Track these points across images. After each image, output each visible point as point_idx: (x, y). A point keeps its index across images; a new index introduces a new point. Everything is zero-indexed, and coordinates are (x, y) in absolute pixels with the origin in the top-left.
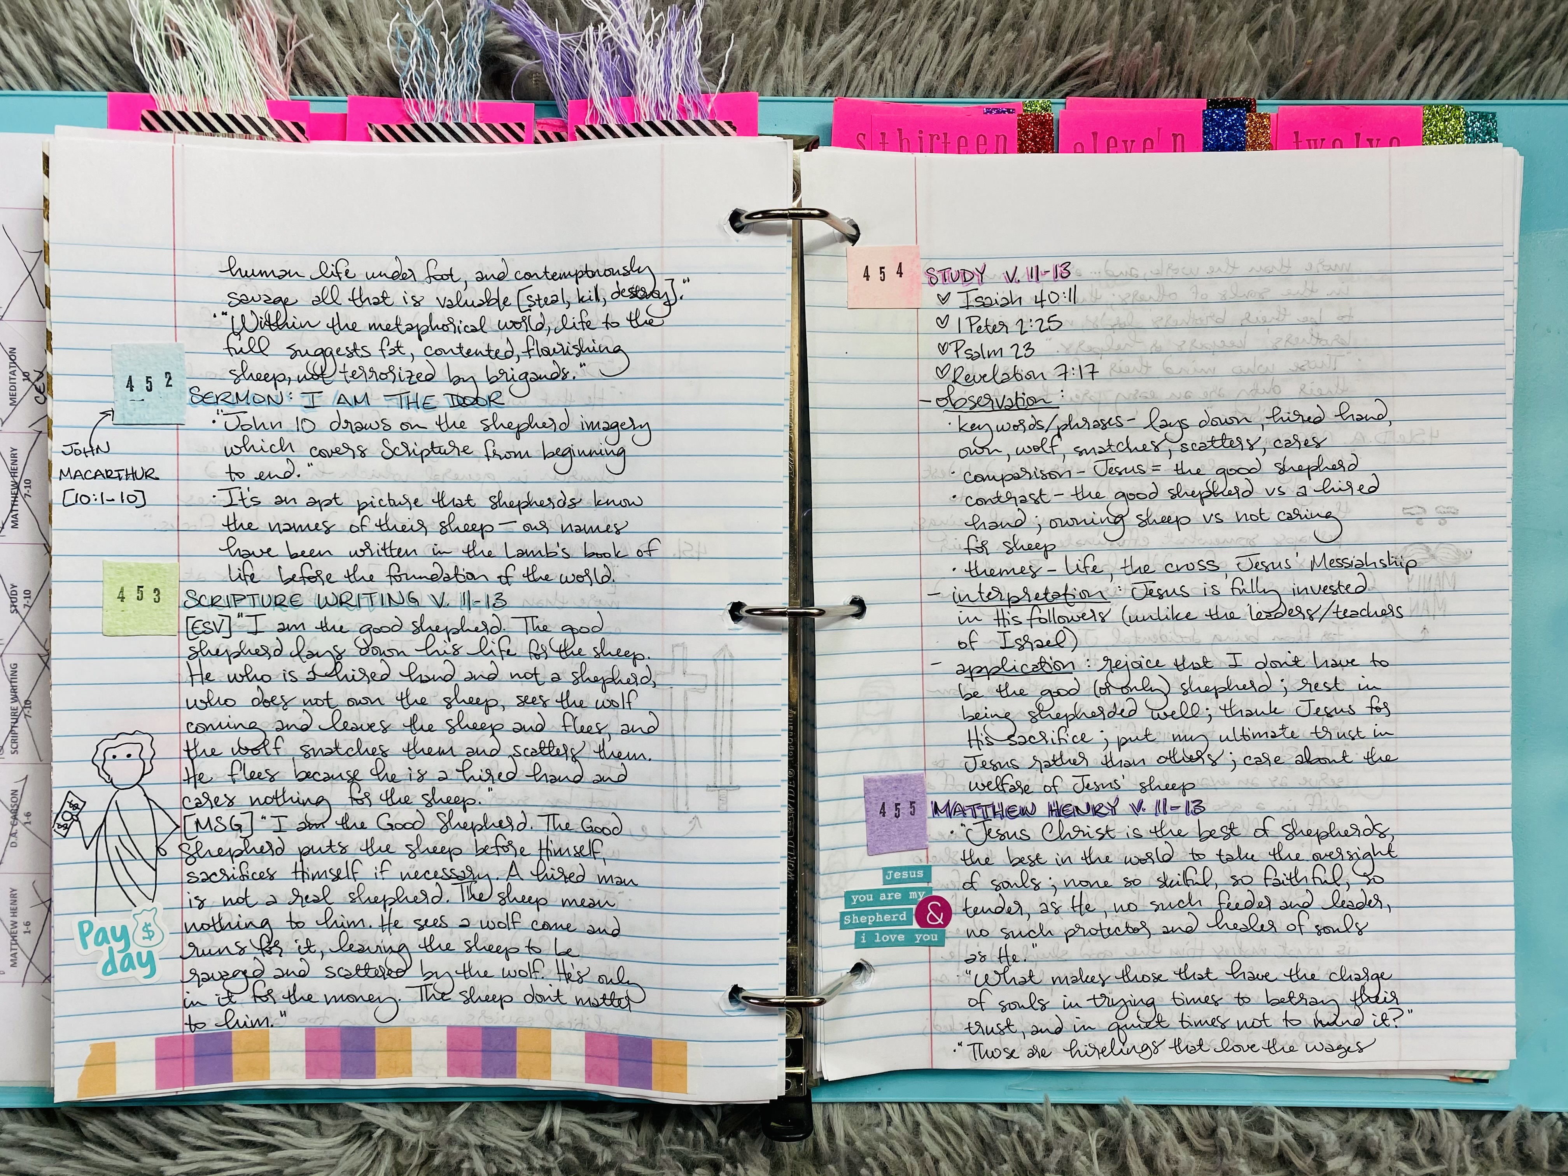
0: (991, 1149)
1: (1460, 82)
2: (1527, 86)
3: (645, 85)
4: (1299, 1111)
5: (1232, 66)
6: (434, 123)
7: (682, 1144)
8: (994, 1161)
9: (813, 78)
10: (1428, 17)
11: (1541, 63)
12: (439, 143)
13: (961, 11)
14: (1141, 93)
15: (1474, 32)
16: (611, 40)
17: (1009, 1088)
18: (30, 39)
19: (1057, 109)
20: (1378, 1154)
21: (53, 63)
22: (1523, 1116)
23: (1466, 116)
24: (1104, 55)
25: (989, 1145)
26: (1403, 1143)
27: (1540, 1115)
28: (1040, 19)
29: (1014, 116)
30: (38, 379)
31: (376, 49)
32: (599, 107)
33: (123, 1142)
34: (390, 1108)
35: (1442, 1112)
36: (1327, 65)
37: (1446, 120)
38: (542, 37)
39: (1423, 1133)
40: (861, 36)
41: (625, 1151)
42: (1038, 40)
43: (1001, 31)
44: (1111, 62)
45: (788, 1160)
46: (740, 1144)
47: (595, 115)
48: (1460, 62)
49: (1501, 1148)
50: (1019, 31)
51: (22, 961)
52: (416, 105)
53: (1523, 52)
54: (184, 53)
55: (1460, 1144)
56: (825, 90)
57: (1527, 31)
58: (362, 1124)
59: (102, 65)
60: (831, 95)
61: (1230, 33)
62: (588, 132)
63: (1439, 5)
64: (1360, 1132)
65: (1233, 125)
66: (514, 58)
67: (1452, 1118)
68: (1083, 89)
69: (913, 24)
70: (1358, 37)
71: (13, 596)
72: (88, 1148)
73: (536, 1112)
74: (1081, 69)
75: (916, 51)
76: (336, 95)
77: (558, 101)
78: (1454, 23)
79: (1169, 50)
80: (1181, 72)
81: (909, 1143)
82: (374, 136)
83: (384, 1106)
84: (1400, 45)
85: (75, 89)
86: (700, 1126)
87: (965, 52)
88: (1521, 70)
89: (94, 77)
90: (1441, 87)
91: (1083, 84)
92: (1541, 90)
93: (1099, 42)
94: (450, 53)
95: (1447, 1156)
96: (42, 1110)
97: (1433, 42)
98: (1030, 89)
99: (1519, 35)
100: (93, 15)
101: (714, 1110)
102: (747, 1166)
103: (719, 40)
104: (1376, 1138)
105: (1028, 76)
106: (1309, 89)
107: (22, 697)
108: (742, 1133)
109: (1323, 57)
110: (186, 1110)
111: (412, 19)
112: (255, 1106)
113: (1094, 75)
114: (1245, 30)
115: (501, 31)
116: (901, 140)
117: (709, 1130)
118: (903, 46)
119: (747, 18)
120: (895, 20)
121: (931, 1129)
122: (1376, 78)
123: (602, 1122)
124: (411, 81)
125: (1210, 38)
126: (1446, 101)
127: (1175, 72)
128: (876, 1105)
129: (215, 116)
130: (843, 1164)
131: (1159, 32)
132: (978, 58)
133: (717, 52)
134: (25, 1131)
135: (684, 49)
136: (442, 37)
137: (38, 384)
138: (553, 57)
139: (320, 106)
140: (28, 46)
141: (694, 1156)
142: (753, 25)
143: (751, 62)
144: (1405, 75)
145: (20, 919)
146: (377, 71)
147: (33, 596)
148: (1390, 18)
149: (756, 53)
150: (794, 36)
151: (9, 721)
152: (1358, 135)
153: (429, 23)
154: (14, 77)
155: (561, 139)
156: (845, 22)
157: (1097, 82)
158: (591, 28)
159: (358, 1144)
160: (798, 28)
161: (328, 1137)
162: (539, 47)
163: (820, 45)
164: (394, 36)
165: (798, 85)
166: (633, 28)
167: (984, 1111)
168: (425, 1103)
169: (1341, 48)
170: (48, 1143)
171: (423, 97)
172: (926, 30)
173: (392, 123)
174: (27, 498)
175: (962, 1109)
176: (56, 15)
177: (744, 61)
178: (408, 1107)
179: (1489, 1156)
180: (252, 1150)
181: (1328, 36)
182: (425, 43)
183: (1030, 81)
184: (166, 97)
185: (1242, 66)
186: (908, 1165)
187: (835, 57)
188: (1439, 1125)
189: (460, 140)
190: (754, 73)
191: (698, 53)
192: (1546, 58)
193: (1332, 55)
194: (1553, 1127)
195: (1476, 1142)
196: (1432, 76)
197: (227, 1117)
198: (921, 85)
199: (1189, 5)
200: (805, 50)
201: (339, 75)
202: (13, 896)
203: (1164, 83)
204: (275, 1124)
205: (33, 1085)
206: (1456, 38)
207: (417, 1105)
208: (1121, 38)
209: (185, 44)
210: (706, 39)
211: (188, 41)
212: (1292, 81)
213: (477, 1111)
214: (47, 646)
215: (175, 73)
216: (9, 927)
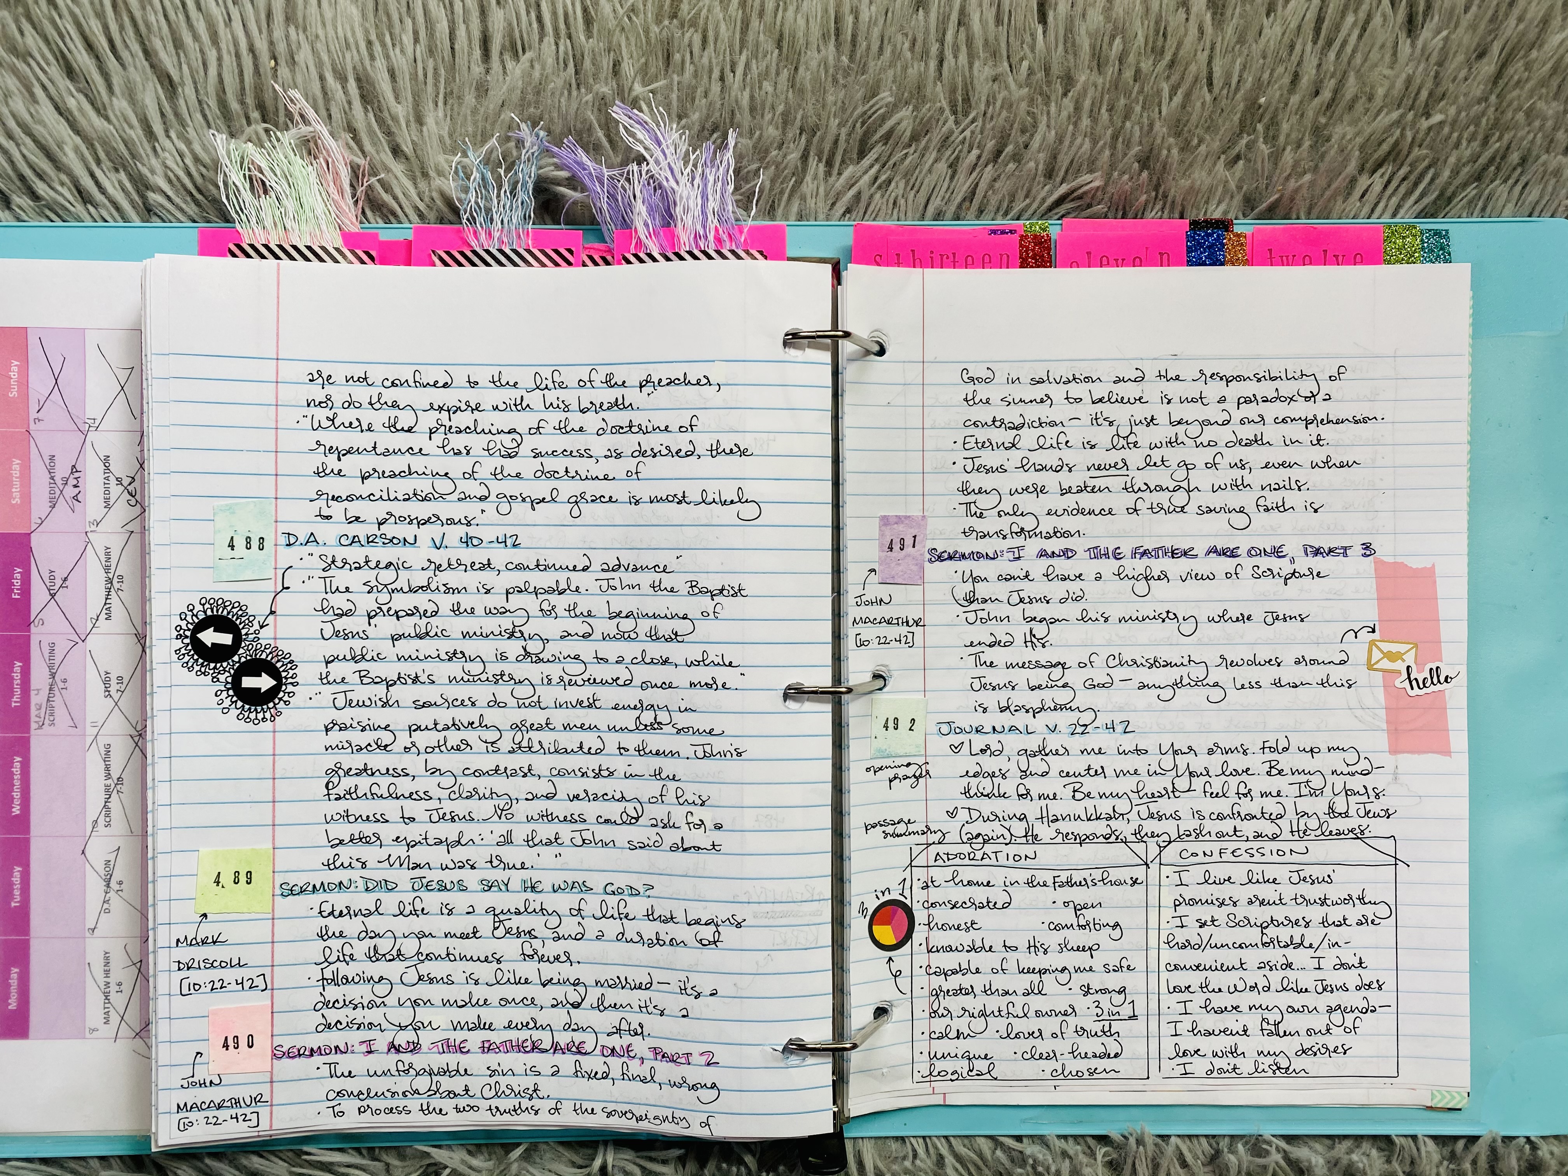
1: (1415, 204)
2: (1476, 205)
3: (684, 218)
4: (1290, 1139)
5: (1211, 190)
6: (491, 249)
9: (833, 204)
10: (1385, 147)
11: (1488, 186)
12: (496, 268)
13: (966, 145)
14: (1130, 215)
15: (1427, 161)
16: (652, 177)
17: (1024, 1121)
18: (123, 176)
19: (1054, 229)
21: (143, 197)
22: (1494, 1141)
23: (1422, 234)
24: (1096, 184)
26: (1386, 1166)
27: (1509, 1139)
28: (1039, 152)
29: (1016, 237)
30: (130, 484)
31: (437, 182)
32: (643, 237)
34: (454, 1148)
35: (1420, 1136)
36: (1297, 190)
37: (1404, 238)
38: (590, 174)
39: (1403, 1157)
40: (877, 167)
42: (1036, 170)
43: (1003, 162)
44: (1103, 189)
47: (639, 243)
48: (1416, 184)
49: (1475, 1170)
50: (1019, 162)
51: (115, 1019)
52: (475, 233)
53: (1471, 176)
54: (266, 192)
55: (1438, 1167)
56: (844, 215)
57: (1474, 159)
58: (429, 1165)
59: (188, 199)
60: (849, 219)
61: (1209, 163)
62: (632, 259)
63: (1395, 138)
64: (1346, 1157)
65: (1213, 245)
66: (564, 190)
67: (1430, 1143)
68: (1078, 211)
69: (923, 156)
70: (1323, 166)
71: (106, 682)
73: (590, 1151)
74: (1075, 194)
75: (927, 180)
76: (400, 222)
77: (604, 229)
78: (1409, 153)
79: (1155, 179)
80: (1165, 196)
82: (437, 261)
83: (449, 1147)
84: (1361, 170)
85: (164, 221)
86: (741, 1162)
87: (970, 180)
88: (1471, 191)
89: (181, 210)
90: (1399, 207)
91: (1078, 207)
92: (1489, 210)
93: (1091, 171)
94: (506, 186)
96: (133, 1158)
97: (1391, 168)
98: (1030, 211)
99: (1469, 162)
100: (181, 156)
101: (753, 1147)
103: (748, 172)
104: (1361, 1165)
105: (1028, 201)
106: (1281, 211)
107: (115, 775)
108: (781, 1169)
109: (1292, 184)
110: (265, 1154)
111: (472, 157)
112: (331, 1149)
113: (1087, 200)
114: (1222, 160)
115: (552, 167)
116: (914, 258)
117: (750, 1165)
118: (915, 175)
119: (774, 153)
120: (907, 153)
121: (954, 1161)
122: (1340, 200)
123: (651, 1159)
124: (471, 212)
125: (1191, 165)
126: (1405, 218)
127: (1160, 197)
128: (902, 1139)
129: (295, 247)
131: (1145, 162)
132: (983, 186)
133: (747, 182)
135: (720, 184)
136: (499, 173)
137: (130, 488)
138: (599, 190)
139: (387, 234)
140: (120, 182)
142: (779, 159)
143: (777, 190)
144: (1367, 196)
145: (113, 980)
146: (438, 202)
147: (125, 681)
149: (782, 183)
150: (816, 167)
151: (103, 797)
152: (1325, 251)
153: (486, 161)
154: (107, 210)
155: (607, 263)
156: (862, 154)
157: (1090, 206)
158: (635, 165)
160: (820, 160)
162: (587, 181)
163: (840, 174)
164: (456, 172)
165: (820, 211)
166: (673, 165)
167: (1003, 1144)
168: (486, 1145)
169: (1308, 177)
171: (482, 226)
172: (936, 161)
173: (454, 249)
174: (120, 592)
175: (982, 1141)
176: (147, 155)
177: (771, 190)
178: (471, 1148)
181: (1296, 165)
182: (483, 178)
183: (1029, 206)
184: (250, 231)
185: (1220, 189)
187: (853, 185)
188: (1418, 1149)
189: (515, 265)
190: (780, 200)
191: (731, 188)
192: (1492, 182)
193: (1300, 182)
194: (1521, 1150)
195: (1452, 1166)
196: (1390, 197)
197: (306, 1161)
198: (931, 209)
199: (1172, 140)
200: (826, 180)
201: (404, 205)
202: (107, 958)
203: (1150, 206)
204: (348, 1166)
205: (126, 1134)
206: (1410, 165)
207: (478, 1146)
208: (1112, 166)
209: (268, 183)
210: (737, 172)
211: (271, 180)
212: (1265, 205)
213: (535, 1150)
214: (139, 728)
215: (259, 210)
216: (103, 987)
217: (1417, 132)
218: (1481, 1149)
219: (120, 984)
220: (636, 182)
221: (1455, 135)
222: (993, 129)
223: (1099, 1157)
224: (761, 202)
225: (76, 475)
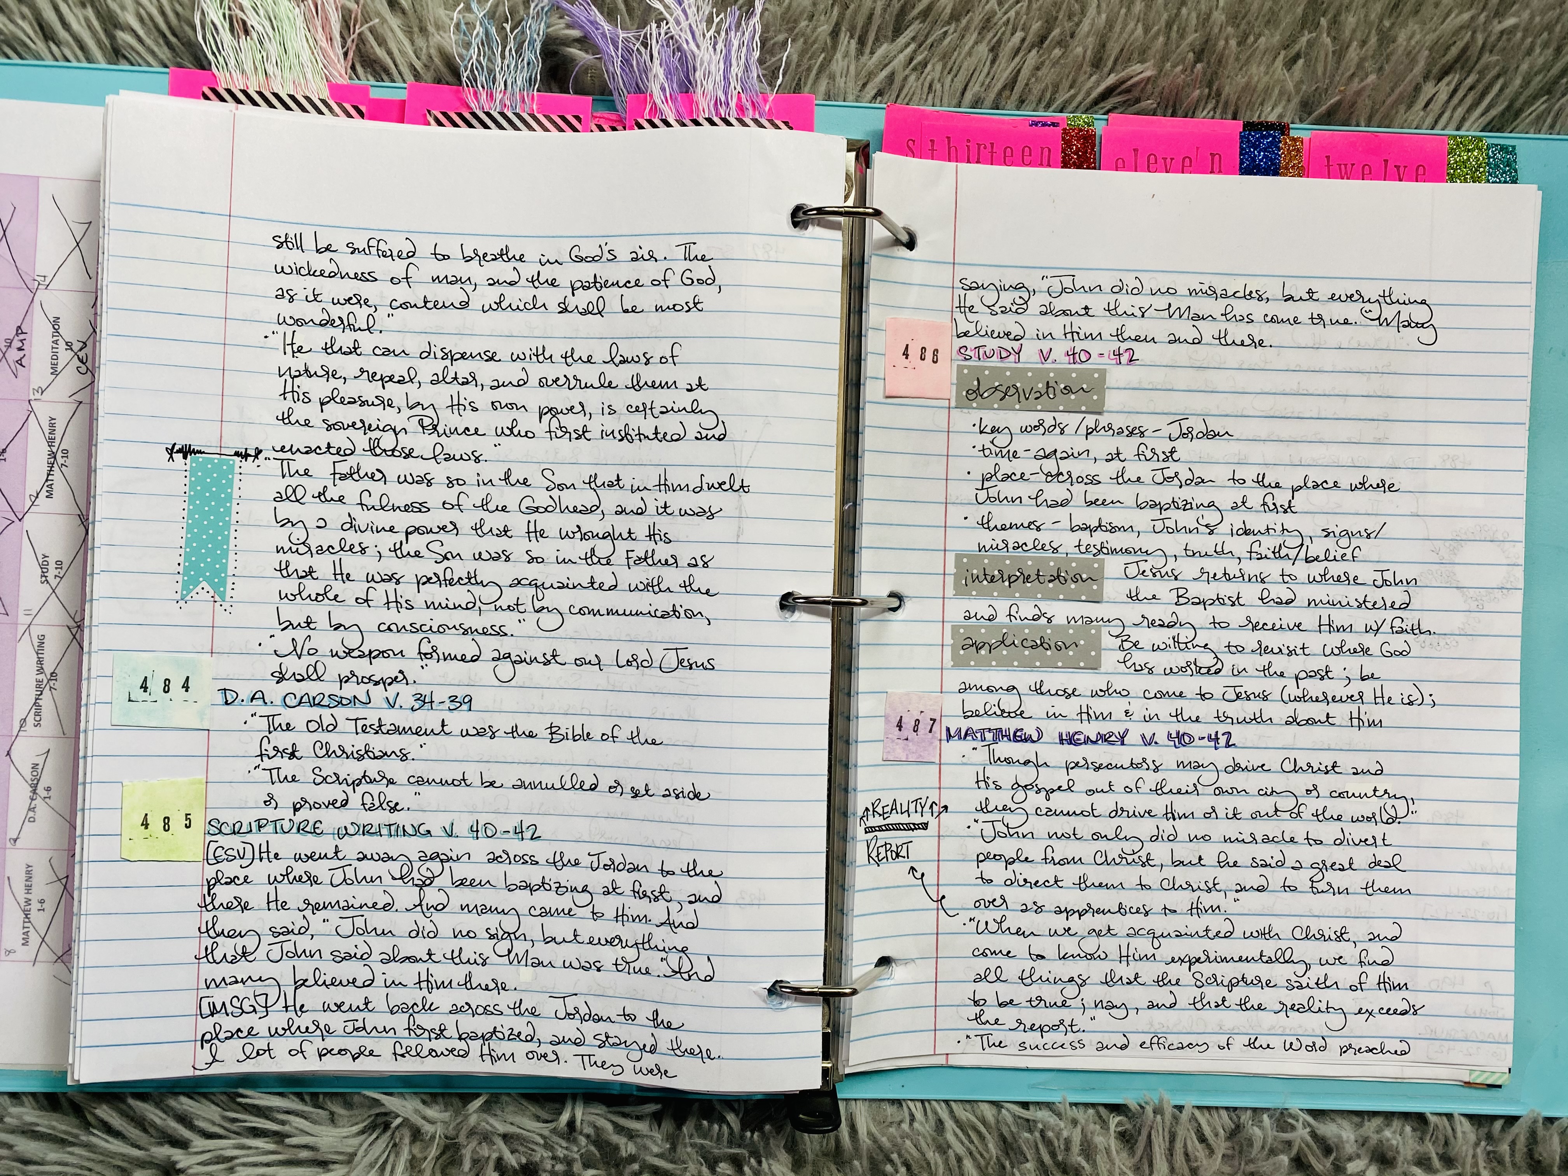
0: (1012, 1149)
1: (1483, 115)
2: (1545, 121)
3: (705, 83)
4: (1316, 1114)
5: (1267, 90)
6: (492, 112)
7: (705, 1139)
8: (1015, 1161)
9: (864, 85)
10: (1454, 51)
11: (1559, 99)
12: (494, 130)
13: (1010, 26)
14: (1180, 112)
15: (1497, 68)
16: (672, 37)
17: (1032, 1087)
18: (90, 12)
19: (1099, 124)
20: (1395, 1158)
21: (112, 37)
22: (1535, 1121)
23: (1488, 148)
24: (1148, 74)
25: (1011, 1145)
26: (1419, 1148)
27: (1550, 1120)
28: (1087, 36)
29: (1059, 130)
30: (81, 350)
32: (658, 102)
33: (132, 1130)
34: (407, 1096)
35: (1457, 1117)
36: (1358, 93)
37: (1469, 151)
38: (603, 34)
39: (1437, 1138)
40: (913, 46)
41: (649, 1143)
42: (1084, 57)
43: (1049, 46)
44: (1153, 81)
45: (810, 1157)
46: (764, 1137)
47: (655, 109)
48: (1483, 96)
49: (1513, 1154)
50: (1066, 47)
51: (35, 939)
52: (475, 93)
53: (1541, 89)
54: (247, 32)
55: (1475, 1149)
56: (875, 98)
57: (1547, 67)
58: (377, 1115)
59: (161, 41)
60: (880, 102)
61: (1267, 58)
62: (645, 124)
63: (1465, 40)
64: (1376, 1136)
65: (1269, 146)
66: (574, 51)
67: (1466, 1122)
68: (1126, 105)
69: (963, 37)
70: (1387, 67)
71: (44, 567)
72: (94, 1134)
73: (557, 1106)
74: (1124, 87)
75: (966, 63)
76: (393, 81)
77: (616, 96)
78: (1479, 59)
79: (1209, 71)
80: (1219, 94)
81: (934, 1140)
82: (432, 122)
83: (401, 1094)
84: (1426, 78)
85: (132, 64)
86: (722, 1120)
87: (1013, 65)
88: (1540, 106)
89: (153, 53)
91: (1125, 102)
92: (1558, 127)
93: (1142, 62)
94: (511, 44)
95: (1461, 1161)
96: (47, 1095)
97: (1457, 76)
98: (1074, 104)
99: (1540, 71)
101: (736, 1106)
102: (771, 1162)
103: (774, 44)
104: (1392, 1142)
105: (1072, 92)
106: (1341, 115)
107: (48, 668)
108: (768, 1127)
109: (1355, 85)
110: (193, 1094)
111: (475, 10)
112: (270, 1093)
113: (1136, 93)
114: (1281, 57)
115: (563, 26)
116: (949, 148)
117: (733, 1125)
118: (953, 58)
119: (803, 24)
120: (946, 33)
121: (955, 1126)
122: (1402, 108)
123: (625, 1115)
124: (472, 71)
125: (1247, 63)
126: (1470, 131)
127: (1213, 94)
128: (899, 1102)
129: (276, 95)
130: (865, 1162)
131: (1200, 53)
132: (1025, 72)
133: (773, 54)
134: (29, 1114)
135: (744, 49)
136: (504, 28)
137: (81, 354)
138: (613, 53)
139: (381, 92)
140: (87, 20)
141: (716, 1151)
142: (809, 31)
143: (804, 67)
144: (1430, 106)
145: (34, 897)
146: (436, 60)
147: (65, 567)
148: (1419, 52)
149: (810, 59)
150: (847, 44)
151: (33, 693)
152: (1386, 161)
153: (491, 15)
154: (71, 49)
155: (615, 129)
156: (897, 32)
157: (1138, 101)
158: (654, 25)
159: (374, 1136)
160: (852, 37)
161: (343, 1126)
162: (600, 42)
163: (872, 53)
164: (458, 25)
165: (849, 91)
166: (694, 27)
167: (1008, 1110)
168: (443, 1095)
169: (1372, 78)
170: (54, 1128)
171: (483, 87)
172: (976, 43)
173: (451, 110)
174: (64, 468)
175: (985, 1107)
177: (798, 65)
178: (424, 1097)
179: (1501, 1162)
180: (266, 1139)
181: (1360, 65)
182: (487, 33)
183: (1074, 97)
184: (228, 75)
185: (1276, 91)
186: (932, 1162)
187: (886, 65)
188: (1453, 1129)
189: (517, 129)
190: (807, 77)
191: (757, 54)
193: (1363, 84)
195: (1489, 1148)
196: (1455, 109)
197: (240, 1104)
198: (969, 96)
199: (1230, 30)
200: (857, 58)
201: (399, 62)
202: (28, 872)
203: (1202, 104)
204: (288, 1112)
205: (40, 1068)
206: (1479, 73)
207: (434, 1096)
208: (1164, 59)
209: (249, 23)
210: (763, 42)
211: (252, 20)
212: (1324, 108)
213: (496, 1103)
214: (77, 619)
215: (237, 51)
216: (23, 904)
217: (1489, 36)
218: (1520, 1130)
219: (42, 902)
220: (654, 41)
221: (1529, 40)
222: (1040, 9)
223: (1112, 1127)
224: (787, 77)
225: (22, 337)
